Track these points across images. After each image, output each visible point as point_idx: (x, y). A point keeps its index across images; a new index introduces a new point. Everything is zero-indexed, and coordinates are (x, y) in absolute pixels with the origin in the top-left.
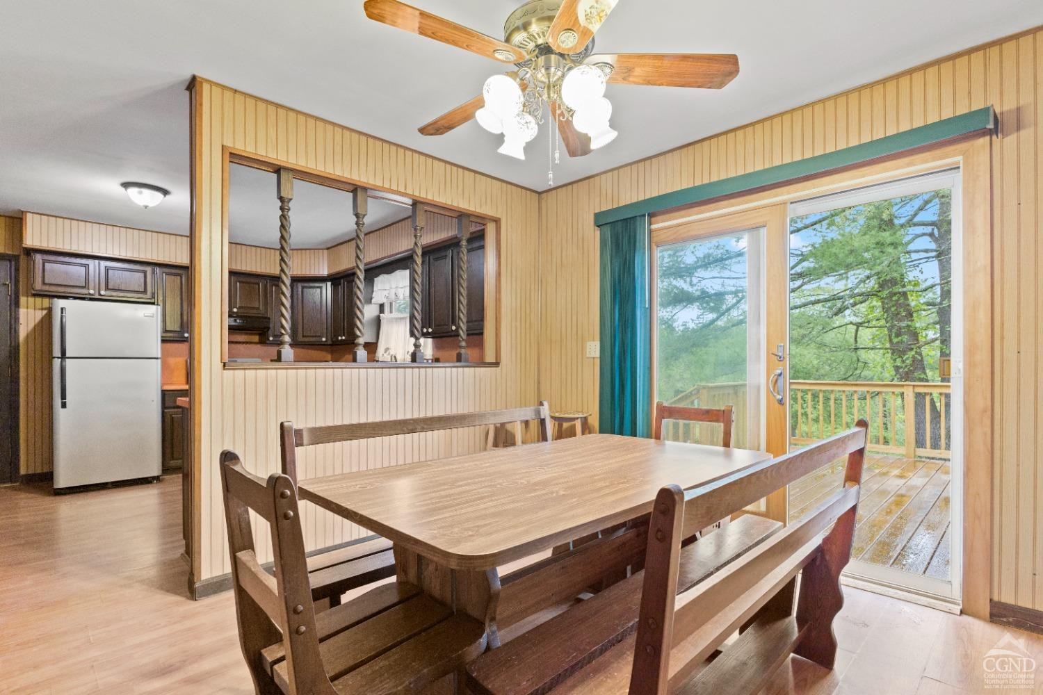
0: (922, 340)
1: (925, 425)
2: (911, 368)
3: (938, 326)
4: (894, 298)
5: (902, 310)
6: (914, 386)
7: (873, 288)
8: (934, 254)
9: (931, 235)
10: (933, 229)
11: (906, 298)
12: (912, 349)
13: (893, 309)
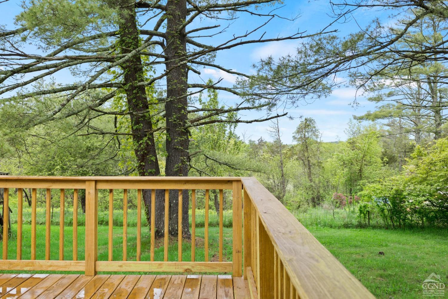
0: (154, 128)
1: (156, 206)
2: (146, 152)
3: (165, 119)
4: (134, 92)
5: (140, 102)
6: (96, 181)
7: (122, 81)
8: (163, 60)
9: (162, 44)
10: (163, 40)
11: (144, 93)
12: (146, 136)
13: (134, 101)
